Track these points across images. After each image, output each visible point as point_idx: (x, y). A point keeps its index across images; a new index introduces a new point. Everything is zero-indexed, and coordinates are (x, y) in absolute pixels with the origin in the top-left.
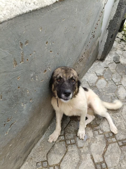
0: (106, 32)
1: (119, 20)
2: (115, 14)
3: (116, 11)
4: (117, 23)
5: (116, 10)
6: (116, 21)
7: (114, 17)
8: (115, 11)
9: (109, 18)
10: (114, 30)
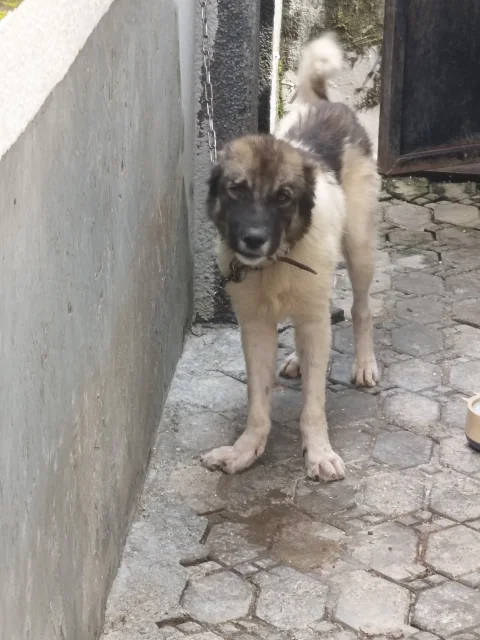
0: (201, 135)
1: (247, 54)
2: (219, 32)
3: (218, 16)
4: (246, 74)
5: (216, 10)
6: (237, 63)
7: (217, 45)
8: (214, 16)
9: (193, 55)
10: (242, 111)
